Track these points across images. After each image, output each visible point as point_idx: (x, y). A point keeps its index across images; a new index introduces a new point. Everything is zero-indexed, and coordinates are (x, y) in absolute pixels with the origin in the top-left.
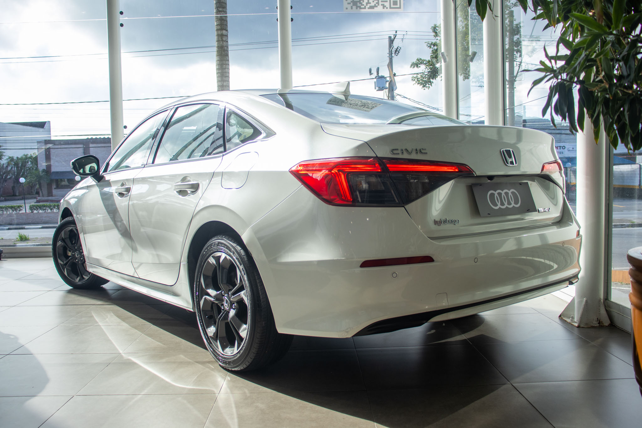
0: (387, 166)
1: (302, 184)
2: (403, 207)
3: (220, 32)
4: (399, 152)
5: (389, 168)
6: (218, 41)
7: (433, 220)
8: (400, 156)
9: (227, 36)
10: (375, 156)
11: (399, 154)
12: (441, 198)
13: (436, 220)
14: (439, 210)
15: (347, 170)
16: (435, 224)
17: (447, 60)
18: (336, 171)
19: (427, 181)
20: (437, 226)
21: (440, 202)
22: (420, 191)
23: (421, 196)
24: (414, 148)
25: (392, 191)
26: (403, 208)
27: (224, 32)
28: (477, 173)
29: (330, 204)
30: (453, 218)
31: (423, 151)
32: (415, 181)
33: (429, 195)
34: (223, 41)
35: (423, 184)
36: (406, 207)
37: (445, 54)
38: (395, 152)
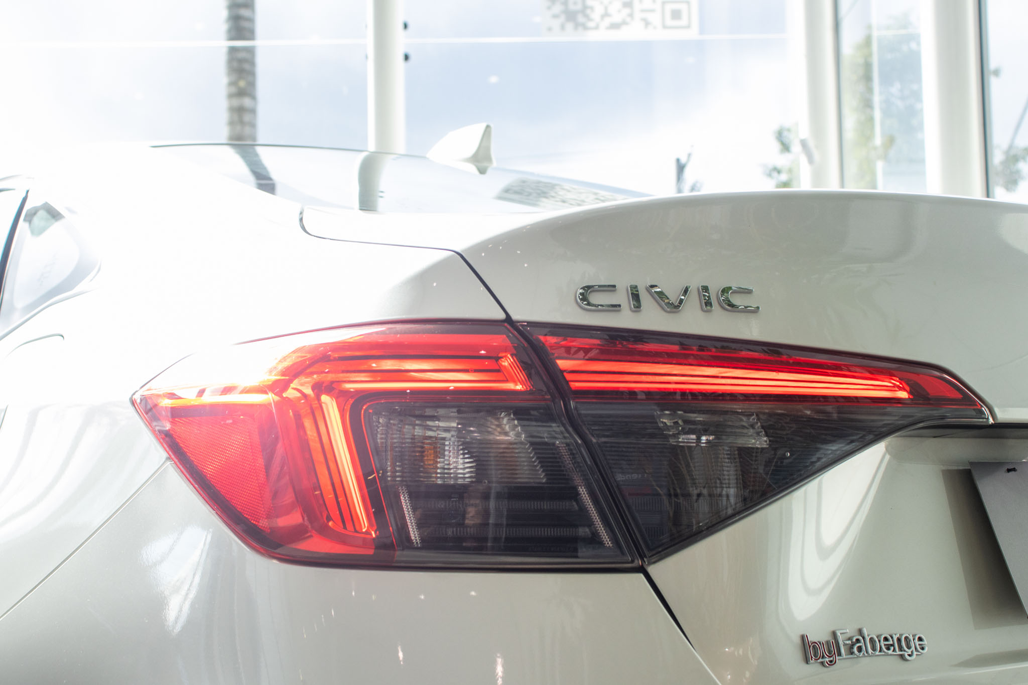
0: (556, 365)
1: (169, 458)
2: (642, 570)
3: (236, 102)
4: (621, 297)
5: (569, 377)
6: (231, 123)
7: (798, 641)
8: (626, 320)
9: (253, 111)
10: (501, 316)
11: (616, 307)
12: (829, 536)
13: (812, 638)
14: (820, 590)
15: (359, 383)
16: (807, 661)
17: (817, 156)
18: (308, 391)
19: (761, 442)
20: (814, 667)
21: (824, 553)
22: (731, 493)
23: (733, 515)
24: (695, 284)
25: (583, 491)
26: (641, 576)
27: (247, 102)
28: (997, 411)
29: (273, 556)
30: (896, 628)
31: (737, 300)
32: (704, 438)
33: (771, 512)
34: (242, 122)
35: (745, 455)
36: (652, 570)
37: (811, 144)
38: (595, 298)
